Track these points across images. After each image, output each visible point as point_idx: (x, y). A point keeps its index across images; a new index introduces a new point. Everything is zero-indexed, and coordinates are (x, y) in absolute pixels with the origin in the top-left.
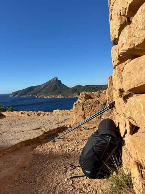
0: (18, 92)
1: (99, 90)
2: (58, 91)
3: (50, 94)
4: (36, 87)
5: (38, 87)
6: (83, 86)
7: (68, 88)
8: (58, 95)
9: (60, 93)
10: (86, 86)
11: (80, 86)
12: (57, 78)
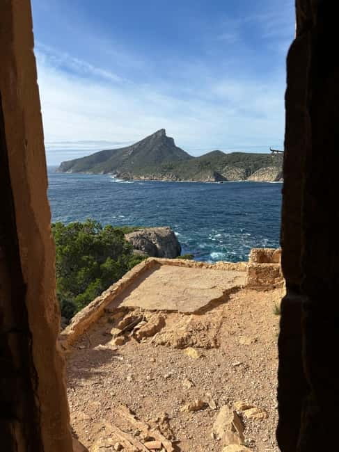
0: (74, 162)
1: (264, 164)
2: (166, 164)
3: (147, 172)
4: (115, 151)
5: (118, 154)
6: (226, 153)
7: (189, 157)
8: (164, 175)
9: (171, 168)
10: (234, 154)
11: (217, 155)
12: (163, 131)
